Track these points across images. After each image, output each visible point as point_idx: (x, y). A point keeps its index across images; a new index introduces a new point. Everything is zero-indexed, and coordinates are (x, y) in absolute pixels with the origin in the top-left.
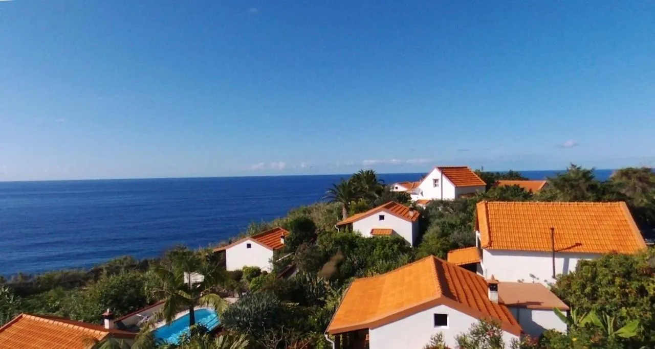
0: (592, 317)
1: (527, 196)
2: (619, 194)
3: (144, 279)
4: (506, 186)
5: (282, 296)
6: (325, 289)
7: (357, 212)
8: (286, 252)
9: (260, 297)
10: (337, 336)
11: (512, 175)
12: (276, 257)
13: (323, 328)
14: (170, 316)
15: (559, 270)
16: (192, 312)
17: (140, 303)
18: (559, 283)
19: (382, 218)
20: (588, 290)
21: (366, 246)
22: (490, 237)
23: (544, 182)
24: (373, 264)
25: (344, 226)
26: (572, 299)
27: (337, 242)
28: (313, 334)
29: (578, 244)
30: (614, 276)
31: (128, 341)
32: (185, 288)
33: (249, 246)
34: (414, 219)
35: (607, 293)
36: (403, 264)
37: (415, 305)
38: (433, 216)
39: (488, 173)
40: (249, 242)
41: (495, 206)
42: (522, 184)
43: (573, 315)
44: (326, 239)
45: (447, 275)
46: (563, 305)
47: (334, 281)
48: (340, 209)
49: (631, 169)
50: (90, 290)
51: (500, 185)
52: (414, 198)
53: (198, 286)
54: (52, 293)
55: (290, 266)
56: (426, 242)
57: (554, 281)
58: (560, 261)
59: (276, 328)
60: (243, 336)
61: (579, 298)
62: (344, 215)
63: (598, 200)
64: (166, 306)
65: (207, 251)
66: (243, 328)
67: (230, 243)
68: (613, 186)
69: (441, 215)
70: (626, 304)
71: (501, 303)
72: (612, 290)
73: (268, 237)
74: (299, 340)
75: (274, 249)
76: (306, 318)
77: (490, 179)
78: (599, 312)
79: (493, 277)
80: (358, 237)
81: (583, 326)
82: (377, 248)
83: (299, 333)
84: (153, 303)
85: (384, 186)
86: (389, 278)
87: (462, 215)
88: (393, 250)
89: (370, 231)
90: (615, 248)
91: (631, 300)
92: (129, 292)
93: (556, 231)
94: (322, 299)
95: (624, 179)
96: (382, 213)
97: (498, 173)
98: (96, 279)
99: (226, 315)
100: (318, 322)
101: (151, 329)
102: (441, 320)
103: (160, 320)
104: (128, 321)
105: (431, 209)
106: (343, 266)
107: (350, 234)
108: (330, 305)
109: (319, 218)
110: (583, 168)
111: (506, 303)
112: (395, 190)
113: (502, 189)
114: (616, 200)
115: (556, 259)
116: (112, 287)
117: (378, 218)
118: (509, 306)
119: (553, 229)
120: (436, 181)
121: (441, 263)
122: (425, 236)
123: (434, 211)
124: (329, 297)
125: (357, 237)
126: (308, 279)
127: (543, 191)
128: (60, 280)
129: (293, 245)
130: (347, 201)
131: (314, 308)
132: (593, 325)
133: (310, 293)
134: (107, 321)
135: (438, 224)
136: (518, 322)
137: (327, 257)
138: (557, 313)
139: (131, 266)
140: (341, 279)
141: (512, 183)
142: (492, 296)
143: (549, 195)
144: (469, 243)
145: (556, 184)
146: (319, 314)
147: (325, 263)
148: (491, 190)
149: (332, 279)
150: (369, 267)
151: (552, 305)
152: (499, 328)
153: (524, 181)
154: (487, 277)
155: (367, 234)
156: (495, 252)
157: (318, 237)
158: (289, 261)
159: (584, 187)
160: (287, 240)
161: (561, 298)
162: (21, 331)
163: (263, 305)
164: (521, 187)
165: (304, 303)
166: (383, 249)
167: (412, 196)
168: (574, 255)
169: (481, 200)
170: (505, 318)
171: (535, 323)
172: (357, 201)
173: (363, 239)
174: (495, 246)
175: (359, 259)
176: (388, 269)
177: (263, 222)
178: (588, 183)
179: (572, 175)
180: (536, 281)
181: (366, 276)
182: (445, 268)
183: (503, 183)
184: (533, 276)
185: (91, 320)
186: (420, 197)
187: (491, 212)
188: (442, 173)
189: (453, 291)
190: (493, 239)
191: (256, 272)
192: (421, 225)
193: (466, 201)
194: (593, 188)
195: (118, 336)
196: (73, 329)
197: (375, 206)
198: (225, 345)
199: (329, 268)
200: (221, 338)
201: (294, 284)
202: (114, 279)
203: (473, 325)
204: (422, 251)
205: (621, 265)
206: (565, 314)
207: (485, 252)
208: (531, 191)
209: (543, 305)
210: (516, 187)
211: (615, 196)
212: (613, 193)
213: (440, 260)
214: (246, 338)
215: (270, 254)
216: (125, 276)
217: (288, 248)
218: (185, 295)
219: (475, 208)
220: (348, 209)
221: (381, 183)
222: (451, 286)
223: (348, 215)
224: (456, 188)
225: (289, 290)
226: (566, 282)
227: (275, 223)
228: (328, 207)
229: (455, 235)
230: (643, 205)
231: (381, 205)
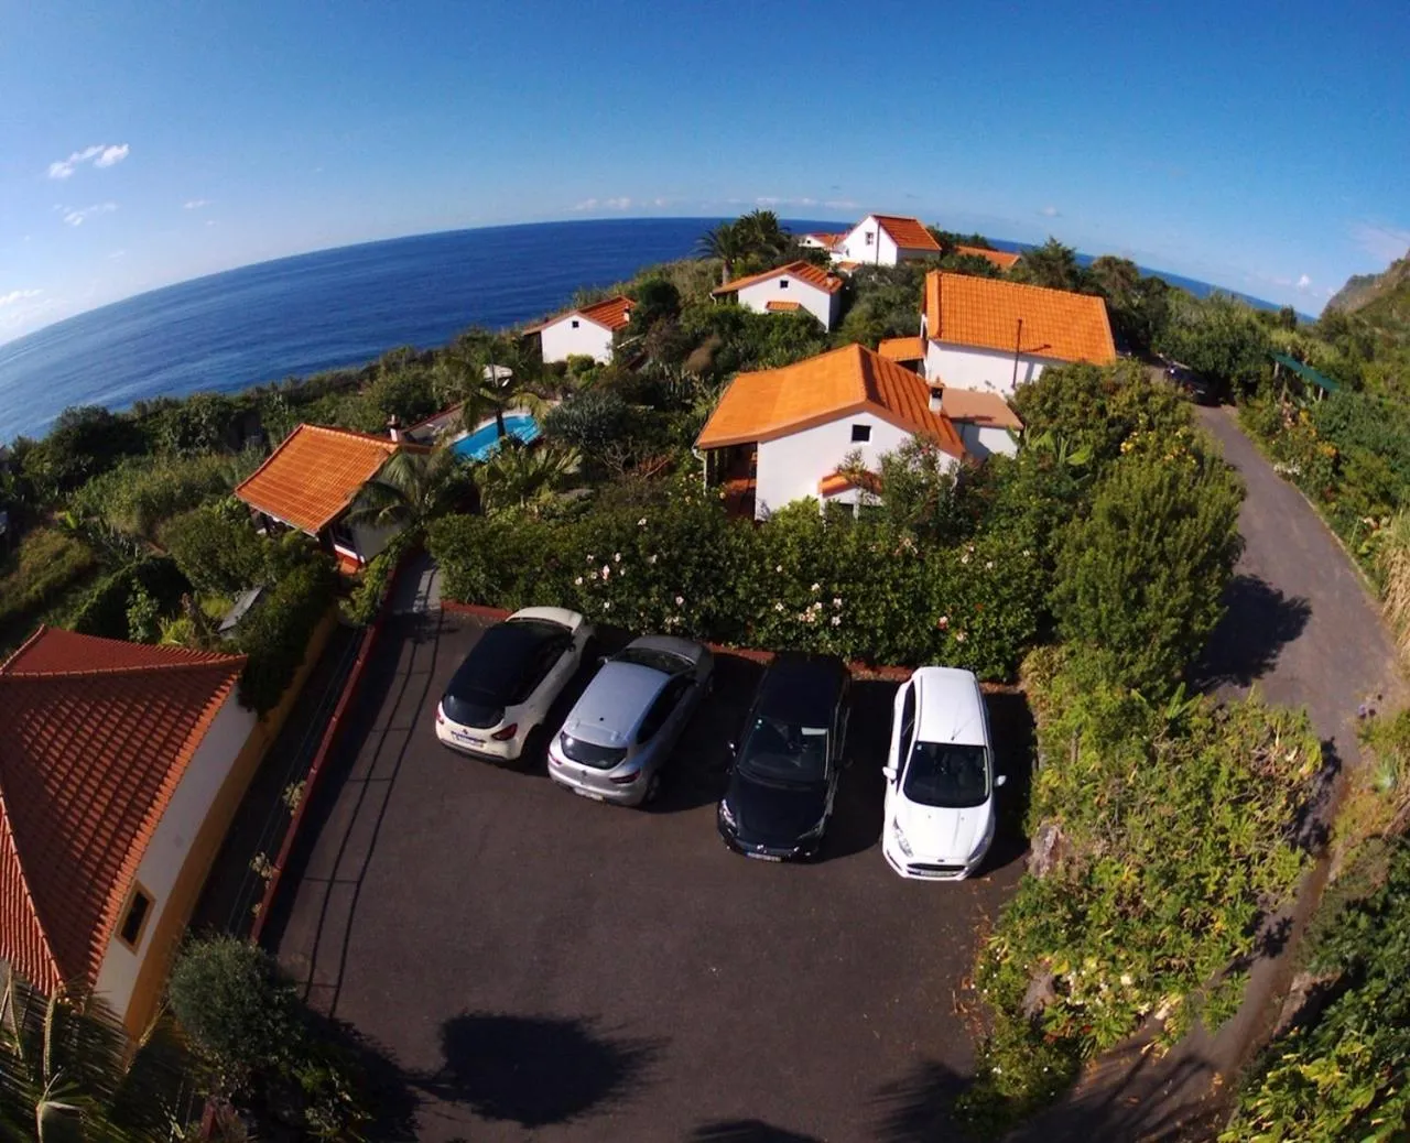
0: (1046, 439)
1: (994, 273)
2: (1098, 287)
3: (431, 377)
4: (969, 256)
5: (629, 397)
6: (693, 387)
7: (746, 275)
8: (632, 334)
9: (594, 397)
10: (710, 451)
11: (977, 242)
12: (617, 341)
13: (690, 441)
14: (472, 423)
15: (1021, 379)
16: (500, 421)
17: (428, 410)
18: (1018, 395)
19: (784, 284)
20: (1047, 406)
21: (758, 326)
22: (940, 324)
23: (1017, 257)
24: (768, 353)
25: (724, 295)
26: (1028, 416)
27: (713, 320)
28: (674, 450)
29: (1047, 346)
30: (1079, 390)
31: (424, 457)
32: (488, 385)
33: (575, 324)
34: (834, 290)
35: (1067, 410)
36: (813, 355)
37: (829, 410)
38: (863, 288)
39: (945, 233)
40: (576, 318)
41: (951, 279)
42: (989, 255)
43: (1027, 436)
44: (695, 315)
45: (876, 373)
46: (1017, 423)
47: (706, 376)
48: (718, 270)
49: (1113, 258)
50: (369, 394)
51: (960, 253)
52: (835, 258)
53: (505, 384)
54: (325, 401)
55: (638, 354)
56: (850, 325)
57: (1012, 393)
58: (1023, 366)
59: (621, 440)
60: (574, 450)
61: (1036, 415)
62: (724, 279)
63: (1076, 290)
64: (466, 410)
65: (513, 333)
66: (573, 439)
67: (547, 321)
68: (1093, 276)
69: (874, 287)
70: (1083, 426)
71: (943, 416)
72: (1073, 406)
73: (605, 310)
74: (655, 456)
75: (613, 330)
76: (665, 428)
77: (947, 243)
78: (1055, 435)
79: (938, 379)
80: (747, 311)
81: (1034, 449)
82: (775, 330)
83: (654, 448)
84: (445, 409)
85: (789, 237)
86: (790, 373)
87: (904, 289)
88: (799, 335)
89: (765, 304)
90: (1086, 356)
91: (1090, 421)
92: (413, 396)
93: (1024, 325)
94: (689, 401)
95: (1106, 270)
96: (785, 278)
97: (958, 235)
98: (373, 378)
99: (547, 421)
100: (682, 433)
101: (449, 442)
102: (861, 433)
103: (459, 431)
104: (417, 433)
105: (861, 277)
106: (721, 355)
107: (733, 308)
108: (700, 411)
109: (683, 282)
110: (1063, 245)
111: (951, 415)
112: (806, 245)
113: (962, 258)
114: (1094, 295)
115: (1019, 363)
116: (393, 389)
117: (779, 284)
118: (953, 420)
119: (1020, 322)
120: (869, 235)
121: (869, 355)
122: (850, 315)
123: (863, 280)
124: (700, 399)
125: (744, 312)
126: (667, 373)
127: (1014, 270)
128: (331, 383)
129: (643, 323)
130: (730, 257)
131: (676, 413)
132: (1045, 448)
133: (670, 394)
134: (393, 432)
135: (868, 300)
136: (962, 441)
137: (696, 342)
138: (1010, 432)
139: (413, 360)
140: (718, 374)
141: (976, 252)
142: (934, 405)
143: (1021, 276)
144: (911, 331)
145: (1030, 262)
146: (684, 423)
147: (692, 350)
148: (947, 257)
149: (704, 373)
150: (761, 359)
151: (1004, 422)
152: (937, 445)
153: (992, 253)
154: (931, 379)
155: (760, 308)
156: (945, 346)
157: (683, 311)
158: (638, 347)
159: (1062, 273)
160: (635, 315)
161: (1017, 414)
162: (305, 444)
163: (601, 409)
164: (988, 259)
165: (661, 406)
166: (783, 332)
167: (832, 255)
168: (1040, 359)
169: (932, 270)
170: (945, 434)
171: (981, 444)
172: (745, 258)
173: (754, 315)
174: (946, 337)
175: (745, 344)
176: (790, 362)
177: (596, 290)
178: (1067, 268)
179: (1051, 253)
180: (992, 391)
181: (755, 370)
182: (874, 363)
183: (964, 250)
184: (988, 383)
185: (374, 433)
186: (844, 258)
187: (945, 288)
188: (880, 224)
189: (882, 394)
190: (944, 327)
191: (587, 364)
192: (843, 300)
193: (911, 271)
194: (1072, 274)
195: (409, 450)
196: (357, 442)
197: (774, 268)
198: (550, 461)
199: (700, 357)
200: (544, 453)
201: (645, 379)
202: (394, 380)
203: (904, 440)
204: (842, 338)
205: (1088, 376)
206: (1018, 434)
207: (931, 345)
208: (999, 267)
209: (995, 422)
210: (982, 259)
211: (1093, 290)
212: (1092, 285)
213: (868, 350)
214: (579, 453)
215: (608, 336)
216: (407, 373)
217: (636, 327)
218: (488, 395)
219: (923, 281)
220: (730, 269)
221: (786, 232)
222: (880, 388)
223: (732, 279)
224: (899, 249)
225: (639, 388)
226: (1026, 394)
227: (616, 291)
228: (699, 266)
229: (893, 317)
230: (1120, 307)
231: (782, 265)
